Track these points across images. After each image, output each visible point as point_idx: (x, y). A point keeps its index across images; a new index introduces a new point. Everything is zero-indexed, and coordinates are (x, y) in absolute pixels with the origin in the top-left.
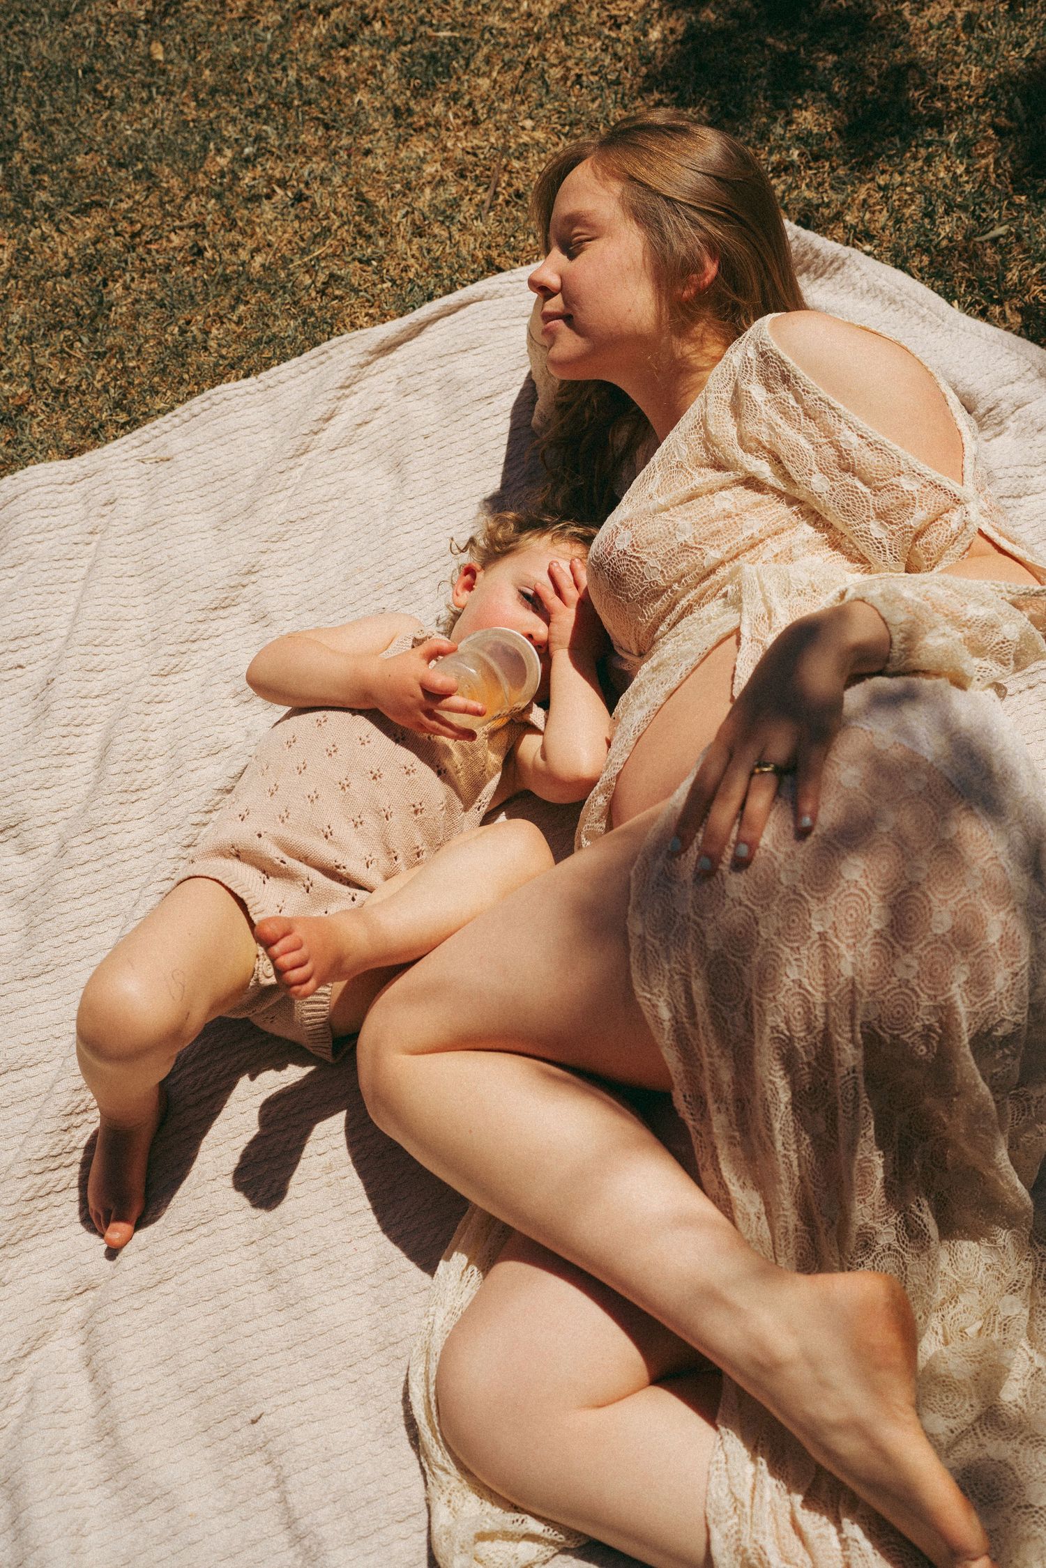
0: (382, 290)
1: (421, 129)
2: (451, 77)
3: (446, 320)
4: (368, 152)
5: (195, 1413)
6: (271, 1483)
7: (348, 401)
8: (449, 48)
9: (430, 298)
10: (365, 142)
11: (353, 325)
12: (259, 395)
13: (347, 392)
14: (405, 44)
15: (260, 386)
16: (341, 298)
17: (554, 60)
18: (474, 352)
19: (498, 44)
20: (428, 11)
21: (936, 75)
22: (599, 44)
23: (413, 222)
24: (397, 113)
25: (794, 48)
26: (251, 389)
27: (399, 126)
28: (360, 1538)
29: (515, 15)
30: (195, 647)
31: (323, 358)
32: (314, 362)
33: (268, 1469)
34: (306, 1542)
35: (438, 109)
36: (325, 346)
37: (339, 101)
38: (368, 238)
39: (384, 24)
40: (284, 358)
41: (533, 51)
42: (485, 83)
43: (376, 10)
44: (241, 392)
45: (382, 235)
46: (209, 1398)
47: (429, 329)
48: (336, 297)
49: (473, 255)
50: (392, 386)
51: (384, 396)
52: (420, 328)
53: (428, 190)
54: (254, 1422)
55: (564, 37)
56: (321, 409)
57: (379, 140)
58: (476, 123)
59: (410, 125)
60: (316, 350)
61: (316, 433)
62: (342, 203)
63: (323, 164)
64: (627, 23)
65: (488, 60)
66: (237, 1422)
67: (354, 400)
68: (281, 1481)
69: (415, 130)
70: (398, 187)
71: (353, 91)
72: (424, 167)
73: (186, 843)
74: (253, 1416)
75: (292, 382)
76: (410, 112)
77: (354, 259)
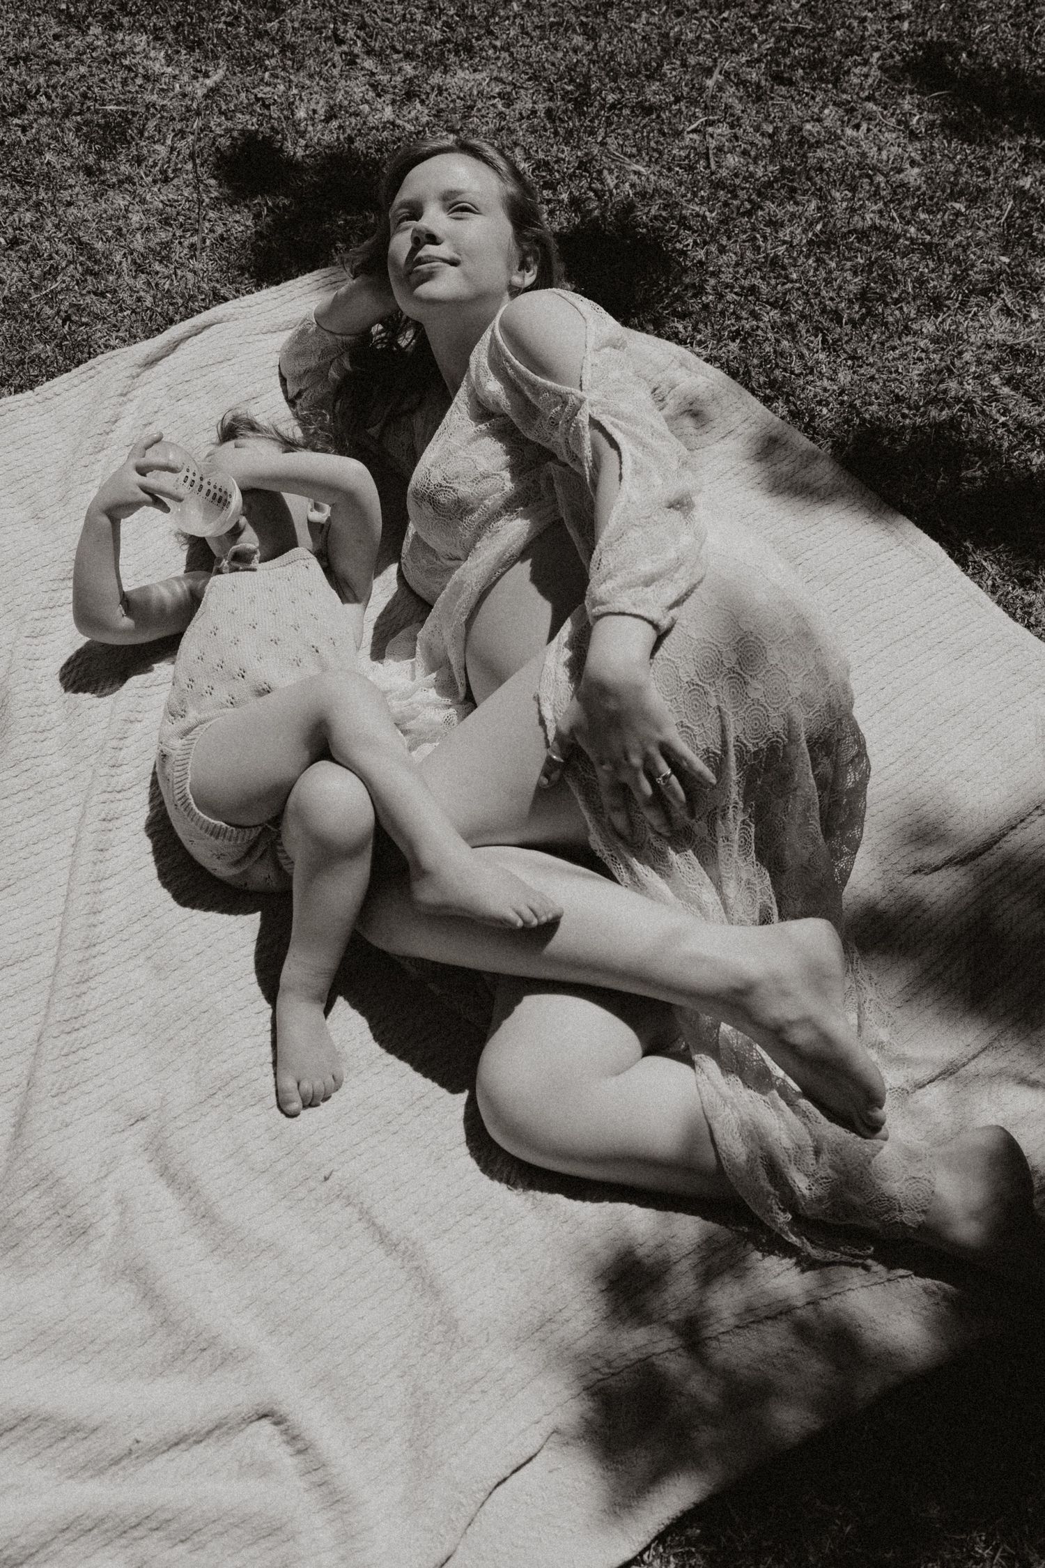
0: (124, 317)
1: (114, 185)
2: (129, 143)
3: (194, 340)
4: (69, 204)
5: (271, 1187)
6: (356, 1216)
7: (128, 406)
8: (119, 119)
9: (171, 322)
10: (65, 195)
11: (106, 347)
12: (37, 407)
13: (125, 399)
14: (76, 114)
15: (39, 398)
16: (86, 324)
17: (219, 131)
18: (230, 363)
19: (162, 117)
20: (89, 88)
21: (537, 151)
22: (255, 120)
23: (134, 261)
24: (89, 171)
25: (421, 129)
26: (31, 401)
27: (93, 183)
28: (445, 1231)
29: (171, 94)
30: (53, 612)
31: (92, 372)
32: (84, 377)
33: (349, 1209)
34: (402, 1247)
35: (125, 169)
36: (91, 362)
37: (27, 161)
38: (96, 275)
39: (49, 97)
40: (52, 376)
41: (197, 123)
42: (162, 150)
43: (39, 86)
44: (22, 404)
45: (108, 273)
46: (280, 1173)
47: (182, 346)
48: (83, 324)
49: (199, 288)
50: (163, 392)
51: (158, 401)
52: (174, 346)
53: (138, 236)
54: (326, 1179)
55: (221, 113)
56: (108, 414)
57: (77, 194)
58: (166, 180)
59: (103, 182)
60: (82, 367)
61: (108, 434)
62: (62, 246)
63: (28, 214)
64: (274, 104)
65: (158, 129)
66: (312, 1184)
67: (131, 407)
68: (365, 1215)
69: (109, 186)
70: (110, 233)
71: (41, 153)
72: (130, 215)
73: (111, 763)
74: (327, 1173)
75: (66, 395)
76: (102, 172)
77: (89, 292)
